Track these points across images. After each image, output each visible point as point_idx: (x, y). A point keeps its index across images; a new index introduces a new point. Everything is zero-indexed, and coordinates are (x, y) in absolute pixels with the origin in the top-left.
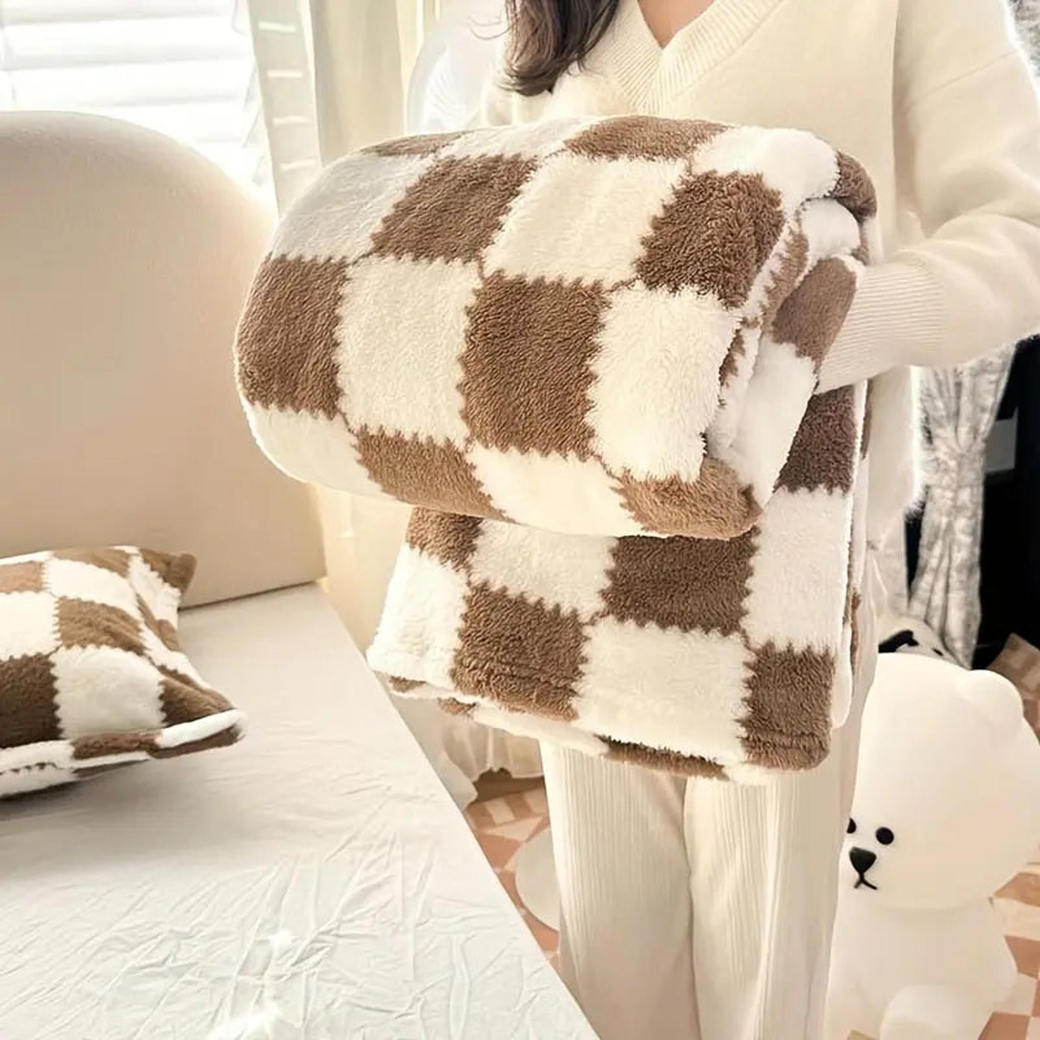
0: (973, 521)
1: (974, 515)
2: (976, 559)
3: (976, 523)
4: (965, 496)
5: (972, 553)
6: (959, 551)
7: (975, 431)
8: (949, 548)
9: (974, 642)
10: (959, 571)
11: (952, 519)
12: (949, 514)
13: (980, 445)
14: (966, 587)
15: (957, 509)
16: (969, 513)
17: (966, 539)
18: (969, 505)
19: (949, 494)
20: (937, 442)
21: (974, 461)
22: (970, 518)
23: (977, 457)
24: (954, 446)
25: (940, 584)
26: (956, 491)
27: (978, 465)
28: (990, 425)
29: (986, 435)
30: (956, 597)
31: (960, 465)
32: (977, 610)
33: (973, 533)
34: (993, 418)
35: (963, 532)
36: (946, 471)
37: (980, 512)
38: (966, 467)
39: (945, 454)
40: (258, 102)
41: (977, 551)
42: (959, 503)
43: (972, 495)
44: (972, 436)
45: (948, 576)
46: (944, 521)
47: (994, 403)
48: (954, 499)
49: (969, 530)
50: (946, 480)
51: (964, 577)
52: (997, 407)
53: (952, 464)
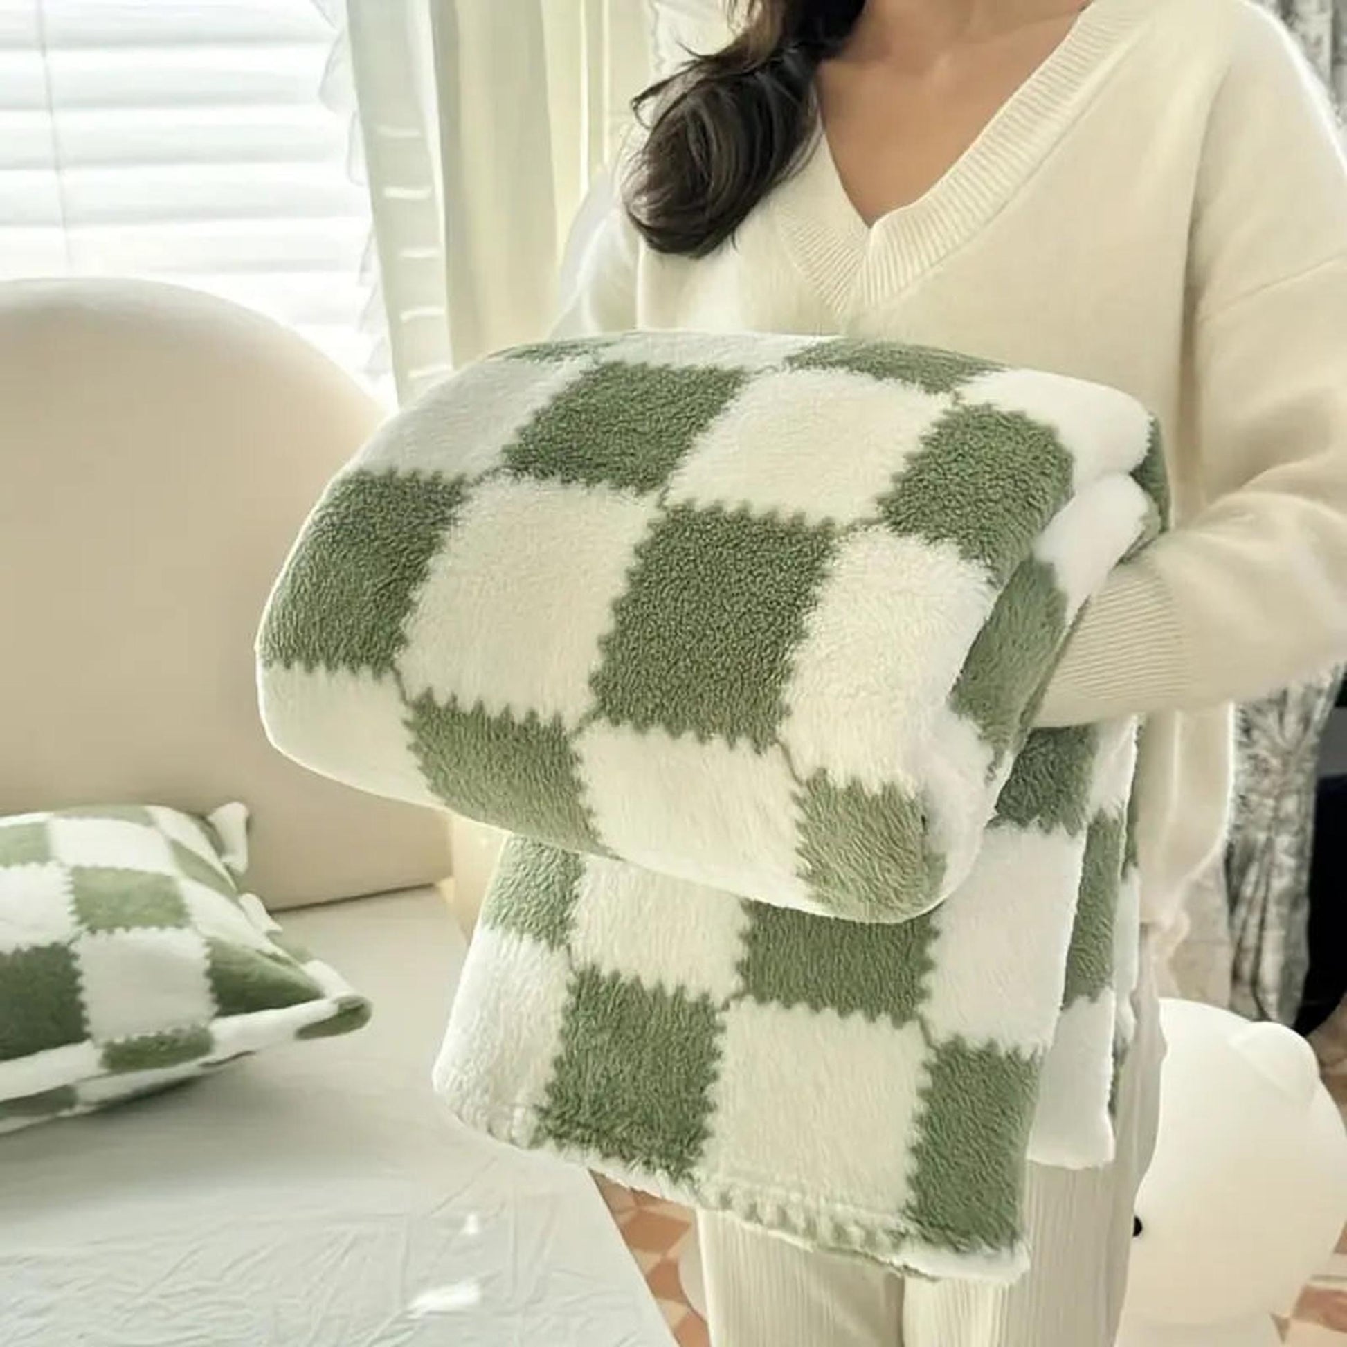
0: (1299, 839)
1: (1302, 829)
2: (1303, 887)
3: (1304, 843)
4: (1290, 805)
5: (1297, 881)
6: (1281, 875)
7: (1306, 721)
8: (1267, 875)
9: (1298, 995)
10: (1279, 902)
11: (1273, 834)
12: (1269, 828)
13: (1312, 739)
14: (1287, 923)
15: (1278, 822)
16: (1295, 828)
17: (1289, 862)
18: (1297, 818)
19: (1270, 802)
20: (1256, 734)
21: (1303, 760)
22: (1297, 834)
23: (1308, 756)
24: (1279, 740)
25: (1254, 920)
26: (1278, 798)
27: (1309, 766)
28: (1326, 714)
29: (1320, 727)
30: (1273, 936)
31: (1285, 764)
32: (1303, 953)
33: (1300, 853)
34: (1331, 704)
35: (1286, 852)
36: (1267, 772)
37: (1310, 827)
38: (1293, 768)
39: (1267, 749)
40: (375, 273)
41: (1305, 878)
42: (1282, 814)
43: (1300, 803)
44: (1301, 727)
45: (1264, 910)
46: (1262, 837)
47: (1332, 686)
48: (1276, 810)
49: (1293, 850)
50: (1266, 783)
51: (1285, 910)
52: (1335, 692)
53: (1275, 763)
